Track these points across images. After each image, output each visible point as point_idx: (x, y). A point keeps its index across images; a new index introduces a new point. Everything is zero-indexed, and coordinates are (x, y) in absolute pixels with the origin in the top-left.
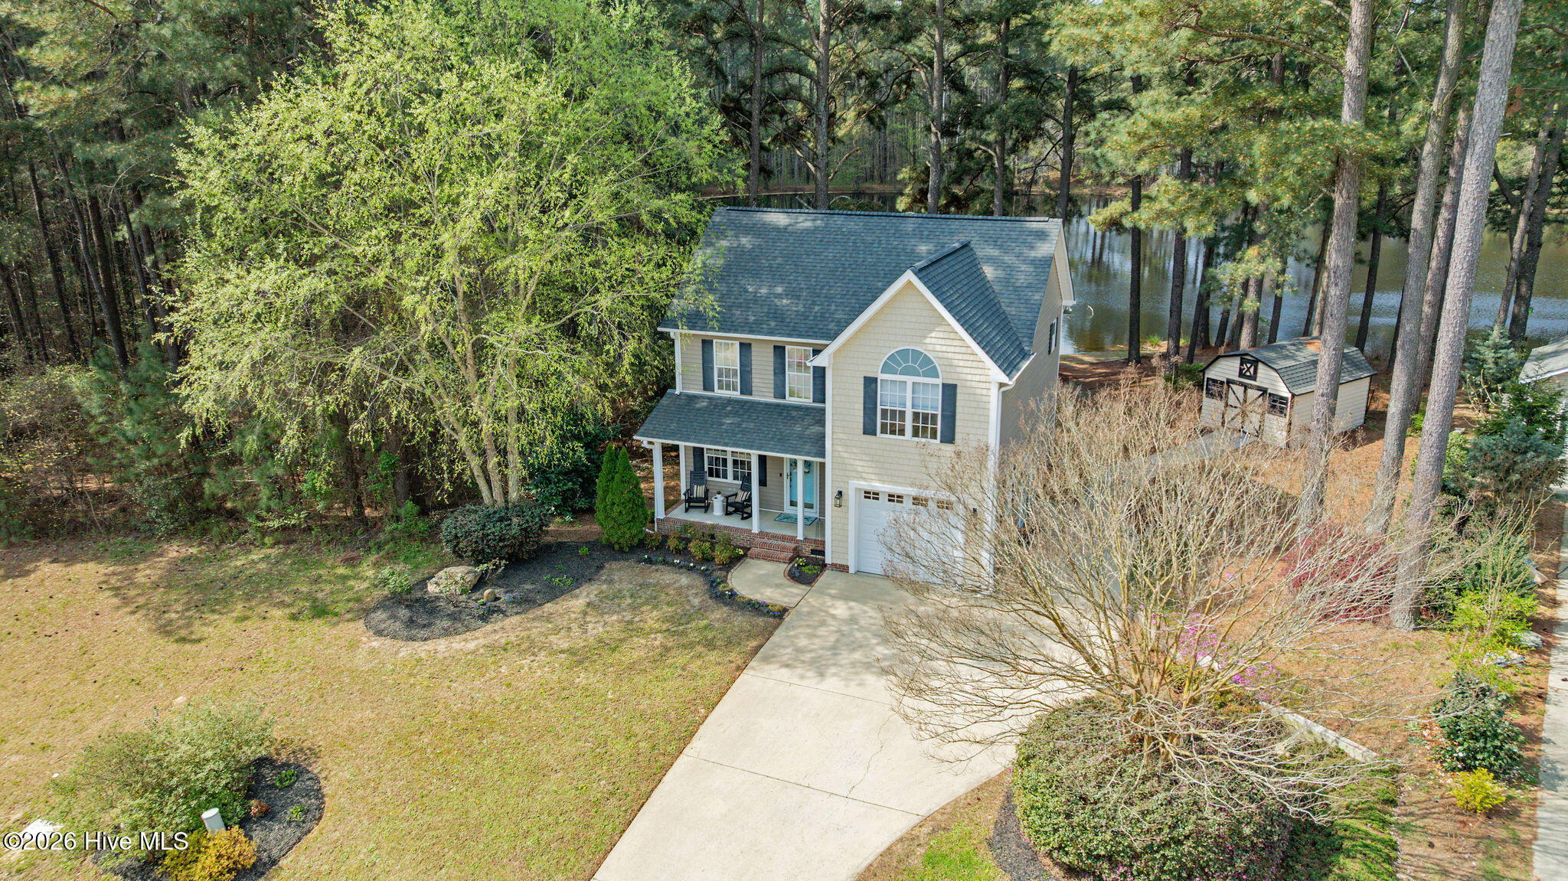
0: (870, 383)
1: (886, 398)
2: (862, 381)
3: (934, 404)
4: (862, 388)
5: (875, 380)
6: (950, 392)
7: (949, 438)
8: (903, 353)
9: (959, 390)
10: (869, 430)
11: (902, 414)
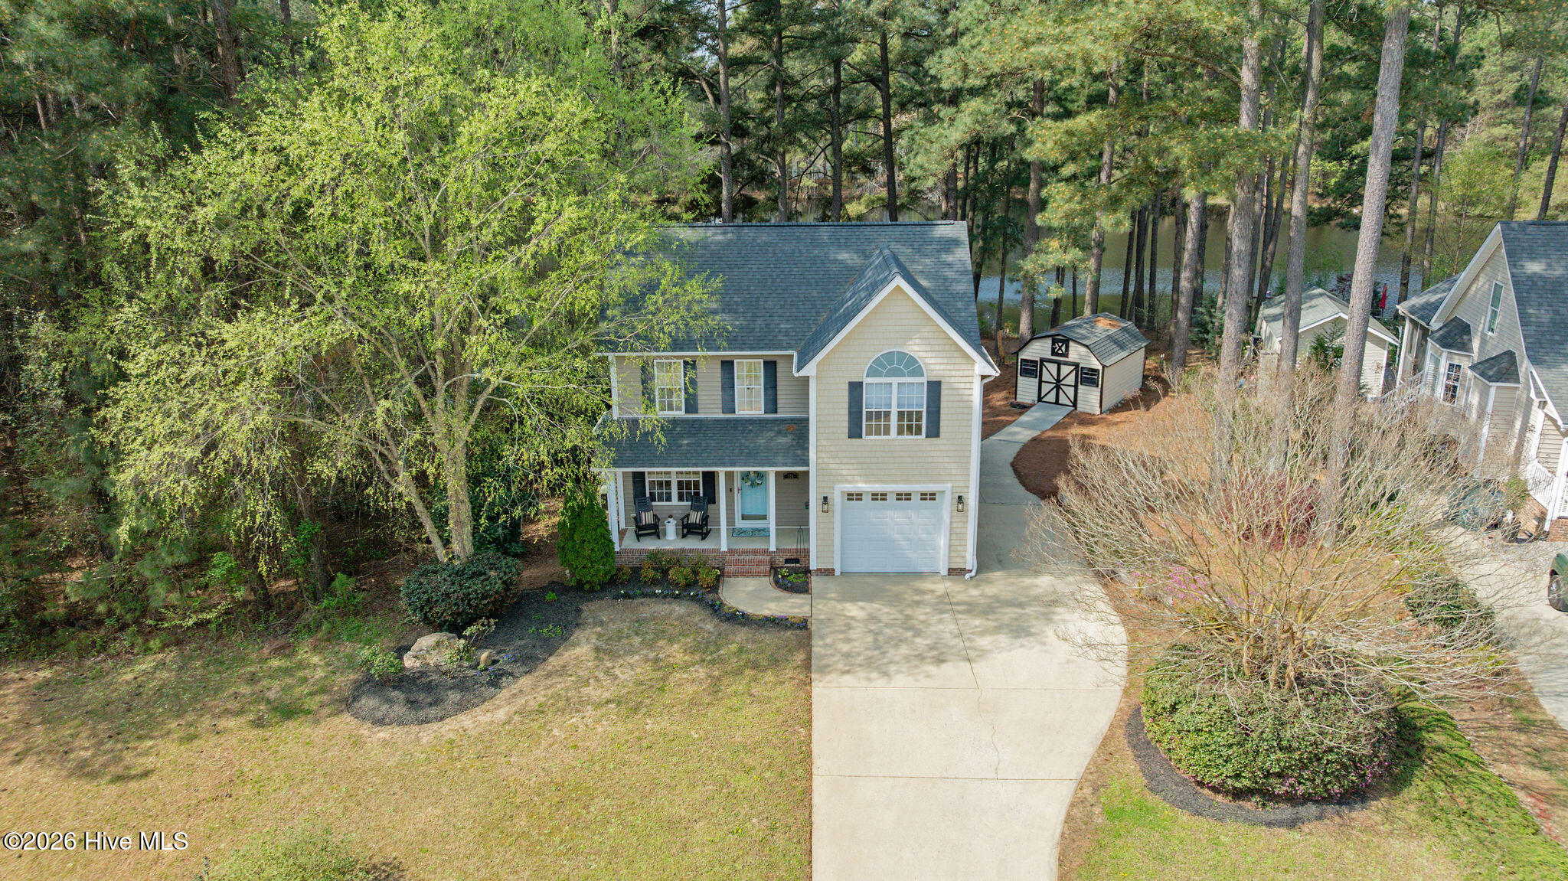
0: (856, 388)
1: (871, 401)
2: (846, 387)
3: (919, 402)
4: (846, 393)
5: (860, 384)
6: (935, 389)
7: (934, 431)
8: (889, 356)
9: (943, 386)
10: (855, 432)
11: (887, 414)
